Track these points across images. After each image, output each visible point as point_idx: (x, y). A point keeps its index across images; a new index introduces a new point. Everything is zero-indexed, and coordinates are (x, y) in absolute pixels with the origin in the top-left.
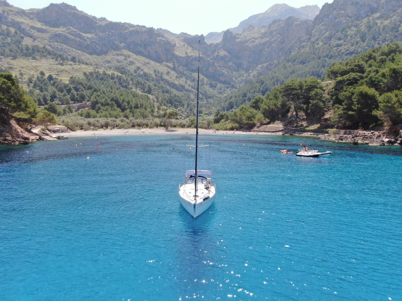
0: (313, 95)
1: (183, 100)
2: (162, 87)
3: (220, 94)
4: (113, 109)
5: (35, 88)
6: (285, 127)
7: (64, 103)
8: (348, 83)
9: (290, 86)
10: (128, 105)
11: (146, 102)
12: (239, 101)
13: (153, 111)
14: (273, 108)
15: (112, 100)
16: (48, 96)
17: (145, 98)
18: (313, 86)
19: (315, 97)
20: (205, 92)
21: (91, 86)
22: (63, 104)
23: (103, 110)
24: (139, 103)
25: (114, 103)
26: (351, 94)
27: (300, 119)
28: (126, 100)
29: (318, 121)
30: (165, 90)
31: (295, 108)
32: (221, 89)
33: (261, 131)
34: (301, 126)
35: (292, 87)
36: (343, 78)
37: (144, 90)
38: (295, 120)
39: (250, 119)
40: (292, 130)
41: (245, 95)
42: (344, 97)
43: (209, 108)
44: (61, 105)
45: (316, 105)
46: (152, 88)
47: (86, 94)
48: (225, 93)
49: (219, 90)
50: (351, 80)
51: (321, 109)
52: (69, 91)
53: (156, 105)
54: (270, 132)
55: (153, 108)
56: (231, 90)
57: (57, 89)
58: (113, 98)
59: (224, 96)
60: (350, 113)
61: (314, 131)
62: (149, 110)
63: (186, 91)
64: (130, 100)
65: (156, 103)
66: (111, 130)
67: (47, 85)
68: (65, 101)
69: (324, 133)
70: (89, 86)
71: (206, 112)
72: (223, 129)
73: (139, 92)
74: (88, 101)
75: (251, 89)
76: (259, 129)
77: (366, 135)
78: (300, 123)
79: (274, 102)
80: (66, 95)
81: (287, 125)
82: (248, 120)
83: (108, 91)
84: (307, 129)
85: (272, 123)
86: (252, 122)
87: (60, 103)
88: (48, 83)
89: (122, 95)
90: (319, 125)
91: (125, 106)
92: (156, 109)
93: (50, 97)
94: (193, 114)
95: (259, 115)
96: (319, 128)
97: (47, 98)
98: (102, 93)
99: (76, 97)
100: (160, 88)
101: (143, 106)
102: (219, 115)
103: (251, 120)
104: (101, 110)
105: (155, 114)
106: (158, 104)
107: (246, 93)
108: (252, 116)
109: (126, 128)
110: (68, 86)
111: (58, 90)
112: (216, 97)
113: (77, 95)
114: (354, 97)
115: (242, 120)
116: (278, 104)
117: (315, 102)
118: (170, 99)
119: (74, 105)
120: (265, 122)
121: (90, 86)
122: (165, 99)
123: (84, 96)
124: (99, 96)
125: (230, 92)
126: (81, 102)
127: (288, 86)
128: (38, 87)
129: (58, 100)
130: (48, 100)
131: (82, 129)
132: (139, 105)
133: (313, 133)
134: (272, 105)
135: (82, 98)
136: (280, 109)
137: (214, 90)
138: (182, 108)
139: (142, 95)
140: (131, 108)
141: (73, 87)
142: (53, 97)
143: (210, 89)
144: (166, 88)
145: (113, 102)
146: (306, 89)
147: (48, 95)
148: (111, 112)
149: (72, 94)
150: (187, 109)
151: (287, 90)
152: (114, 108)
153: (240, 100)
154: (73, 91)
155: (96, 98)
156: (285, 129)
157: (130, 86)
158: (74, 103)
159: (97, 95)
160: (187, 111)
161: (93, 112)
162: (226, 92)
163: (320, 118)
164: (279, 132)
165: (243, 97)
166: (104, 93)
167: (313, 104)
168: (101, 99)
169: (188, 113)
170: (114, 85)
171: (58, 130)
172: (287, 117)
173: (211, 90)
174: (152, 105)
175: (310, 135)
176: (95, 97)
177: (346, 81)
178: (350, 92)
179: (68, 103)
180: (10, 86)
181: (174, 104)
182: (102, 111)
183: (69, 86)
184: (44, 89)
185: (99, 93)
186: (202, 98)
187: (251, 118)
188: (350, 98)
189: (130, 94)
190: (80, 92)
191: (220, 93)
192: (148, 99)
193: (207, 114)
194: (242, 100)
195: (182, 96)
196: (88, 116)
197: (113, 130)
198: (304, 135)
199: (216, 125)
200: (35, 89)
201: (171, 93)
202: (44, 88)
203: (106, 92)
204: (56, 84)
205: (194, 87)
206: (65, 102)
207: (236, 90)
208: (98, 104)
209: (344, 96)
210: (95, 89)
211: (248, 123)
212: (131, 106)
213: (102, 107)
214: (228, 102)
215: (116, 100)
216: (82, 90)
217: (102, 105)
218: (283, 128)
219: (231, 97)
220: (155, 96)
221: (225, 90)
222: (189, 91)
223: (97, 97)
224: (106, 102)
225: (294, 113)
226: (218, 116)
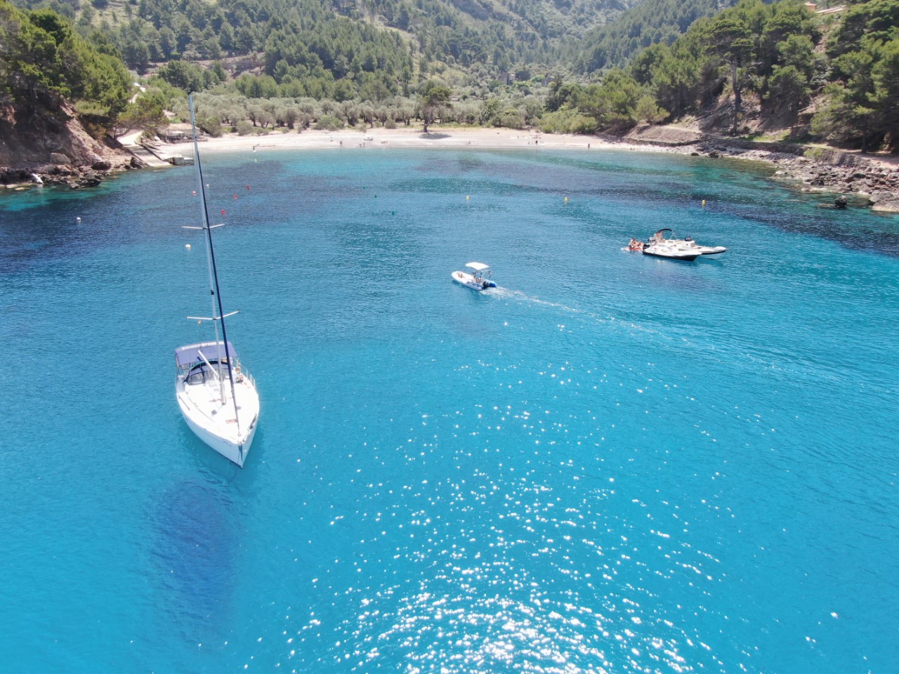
0: (785, 50)
1: (485, 42)
2: (437, 10)
3: (580, 24)
4: (314, 71)
5: (143, 17)
6: (704, 134)
7: (208, 56)
8: (876, 22)
9: (729, 26)
10: (350, 61)
11: (392, 52)
12: (619, 46)
13: (407, 77)
14: (684, 80)
15: (312, 49)
16: (171, 39)
17: (391, 42)
18: (788, 24)
19: (789, 58)
20: (543, 19)
21: (266, 10)
22: (204, 58)
23: (293, 75)
24: (374, 57)
25: (316, 56)
26: (871, 59)
27: (744, 113)
28: (345, 49)
29: (789, 120)
30: (442, 17)
31: (734, 84)
32: (582, 11)
33: (645, 143)
34: (742, 133)
35: (734, 28)
36: (866, 7)
37: (391, 19)
38: (732, 116)
39: (623, 110)
40: (720, 142)
41: (636, 31)
42: (853, 67)
43: (547, 63)
44: (200, 59)
45: (787, 81)
46: (410, 15)
47: (255, 33)
48: (591, 21)
49: (576, 15)
50: (886, 13)
51: (799, 89)
52: (217, 24)
53: (418, 57)
54: (666, 145)
55: (408, 68)
56: (608, 12)
57: (192, 20)
58: (315, 43)
59: (587, 30)
60: (862, 110)
61: (772, 148)
62: (398, 73)
63: (494, 17)
64: (354, 50)
65: (417, 53)
66: (300, 132)
67: (170, 9)
68: (209, 51)
69: (796, 154)
70: (261, 12)
71: (538, 76)
72: (562, 130)
73: (380, 26)
74: (260, 50)
75: (652, 14)
76: (641, 135)
77: (883, 176)
78: (742, 125)
79: (688, 64)
80: (211, 35)
81: (711, 127)
82: (618, 112)
83: (305, 23)
84: (757, 140)
85: (676, 120)
86: (626, 118)
87: (199, 55)
88: (171, 5)
89: (334, 37)
90: (788, 132)
91: (342, 63)
92: (417, 71)
93: (177, 39)
94: (505, 79)
95: (647, 100)
96: (786, 138)
97: (170, 42)
98: (291, 30)
99: (234, 39)
100: (430, 12)
101: (384, 63)
102: (560, 88)
103: (626, 113)
104: (287, 75)
105: (414, 84)
106: (423, 56)
107: (640, 26)
108: (628, 101)
109: (333, 129)
110: (214, 13)
111: (193, 23)
112: (569, 33)
113: (236, 33)
114: (877, 66)
115: (604, 112)
116: (695, 70)
117: (786, 70)
118: (453, 41)
119: (230, 60)
120: (657, 118)
121: (263, 12)
122: (440, 43)
123: (250, 38)
124: (282, 38)
125: (604, 20)
126: (245, 53)
127: (724, 26)
128: (150, 14)
129: (194, 47)
130: (173, 48)
131: (234, 130)
132: (375, 62)
133: (768, 153)
134: (681, 74)
135: (245, 43)
136: (701, 85)
137: (566, 14)
138: (481, 66)
139: (384, 35)
140: (356, 70)
141: (226, 14)
142: (184, 41)
143: (555, 10)
144: (444, 13)
145: (314, 54)
146: (769, 33)
147: (171, 35)
148: (309, 81)
149: (224, 32)
150: (493, 69)
151: (719, 36)
152: (317, 71)
153: (622, 45)
154: (227, 26)
155: (275, 45)
156: (705, 139)
157: (358, 10)
158: (230, 56)
159: (279, 37)
160: (492, 72)
161: (268, 82)
162: (594, 18)
163: (794, 112)
164: (686, 147)
165: (631, 36)
166: (295, 31)
167: (778, 77)
168: (288, 47)
169: (493, 77)
170: (320, 8)
171: (180, 135)
172: (714, 107)
173: (559, 14)
174: (406, 61)
175: (759, 158)
176: (275, 40)
177: (874, 17)
178: (870, 53)
179: (216, 57)
180: (51, 46)
181: (460, 56)
182: (290, 77)
183: (217, 12)
184: (163, 19)
185: (282, 32)
186: (534, 35)
187: (625, 108)
188: (867, 68)
189: (356, 31)
190: (241, 26)
191: (580, 22)
192: (398, 44)
193: (540, 81)
194: (628, 45)
195: (484, 33)
196: (256, 92)
197: (304, 132)
198: (744, 158)
199: (549, 117)
200: (143, 20)
201: (458, 26)
202: (162, 16)
203: (299, 26)
204: (188, 8)
205: (516, 8)
206: (210, 54)
207: (620, 13)
208: (280, 58)
209: (853, 62)
210: (274, 20)
211: (616, 119)
212: (356, 63)
213: (289, 68)
214: (594, 47)
215: (321, 48)
216: (247, 24)
217: (291, 62)
218: (698, 137)
219: (603, 36)
220: (417, 34)
221: (592, 14)
222: (502, 17)
223: (279, 42)
224: (298, 54)
225: (733, 97)
226: (558, 93)
